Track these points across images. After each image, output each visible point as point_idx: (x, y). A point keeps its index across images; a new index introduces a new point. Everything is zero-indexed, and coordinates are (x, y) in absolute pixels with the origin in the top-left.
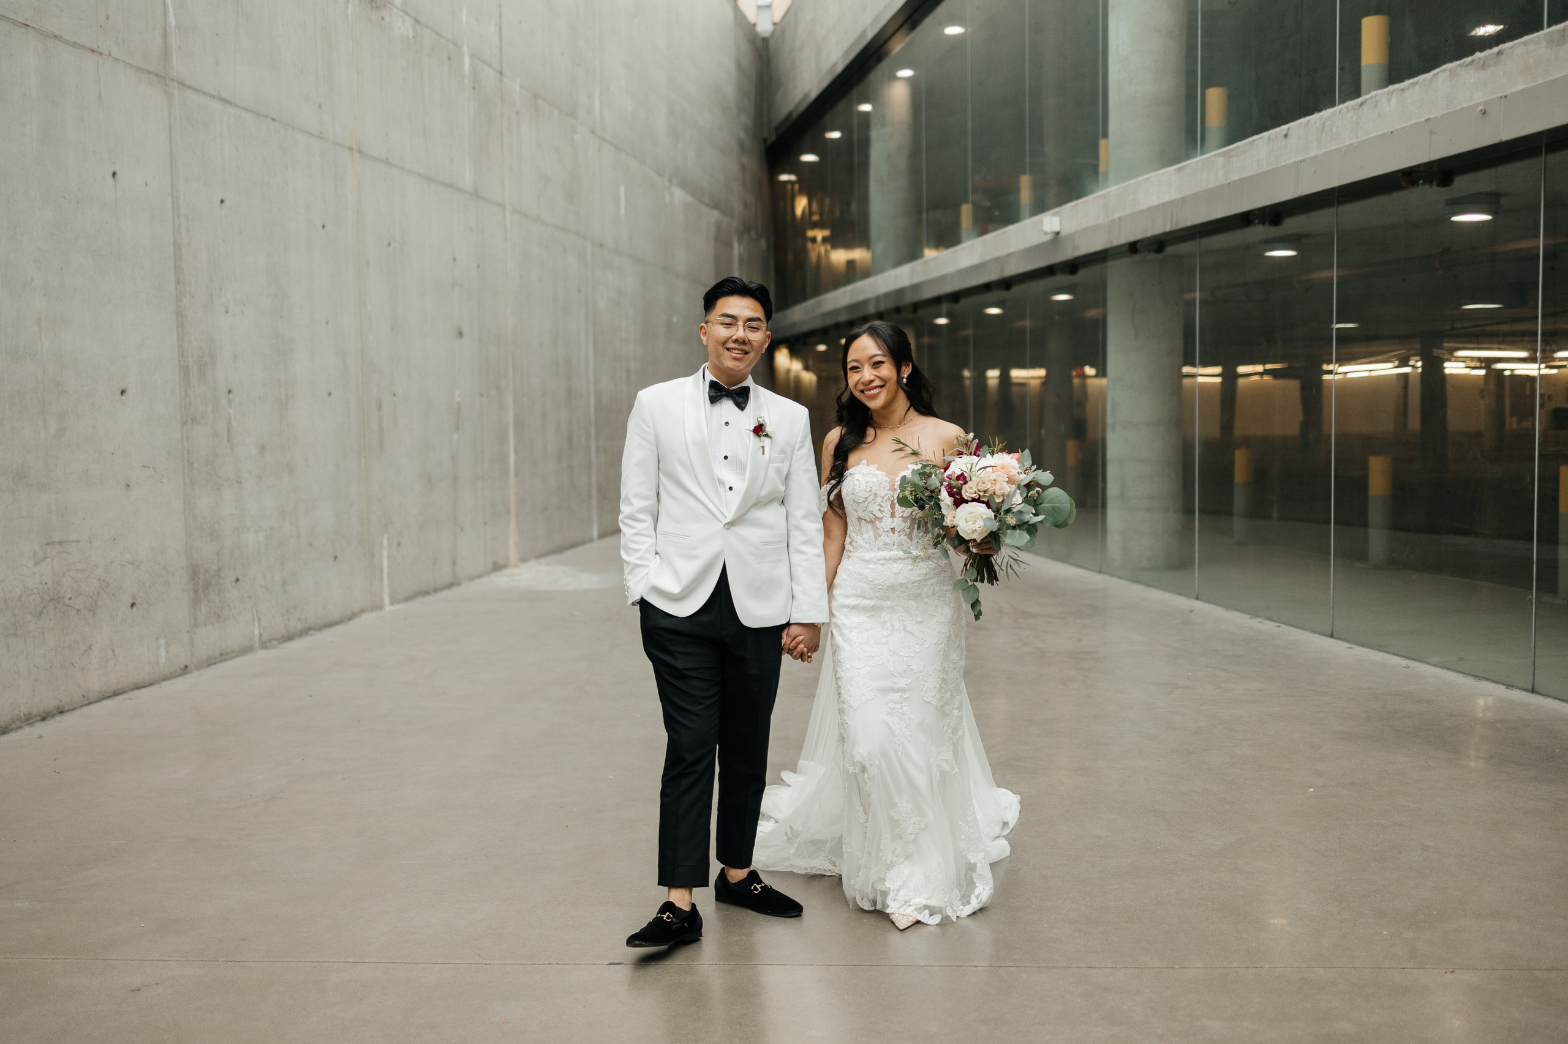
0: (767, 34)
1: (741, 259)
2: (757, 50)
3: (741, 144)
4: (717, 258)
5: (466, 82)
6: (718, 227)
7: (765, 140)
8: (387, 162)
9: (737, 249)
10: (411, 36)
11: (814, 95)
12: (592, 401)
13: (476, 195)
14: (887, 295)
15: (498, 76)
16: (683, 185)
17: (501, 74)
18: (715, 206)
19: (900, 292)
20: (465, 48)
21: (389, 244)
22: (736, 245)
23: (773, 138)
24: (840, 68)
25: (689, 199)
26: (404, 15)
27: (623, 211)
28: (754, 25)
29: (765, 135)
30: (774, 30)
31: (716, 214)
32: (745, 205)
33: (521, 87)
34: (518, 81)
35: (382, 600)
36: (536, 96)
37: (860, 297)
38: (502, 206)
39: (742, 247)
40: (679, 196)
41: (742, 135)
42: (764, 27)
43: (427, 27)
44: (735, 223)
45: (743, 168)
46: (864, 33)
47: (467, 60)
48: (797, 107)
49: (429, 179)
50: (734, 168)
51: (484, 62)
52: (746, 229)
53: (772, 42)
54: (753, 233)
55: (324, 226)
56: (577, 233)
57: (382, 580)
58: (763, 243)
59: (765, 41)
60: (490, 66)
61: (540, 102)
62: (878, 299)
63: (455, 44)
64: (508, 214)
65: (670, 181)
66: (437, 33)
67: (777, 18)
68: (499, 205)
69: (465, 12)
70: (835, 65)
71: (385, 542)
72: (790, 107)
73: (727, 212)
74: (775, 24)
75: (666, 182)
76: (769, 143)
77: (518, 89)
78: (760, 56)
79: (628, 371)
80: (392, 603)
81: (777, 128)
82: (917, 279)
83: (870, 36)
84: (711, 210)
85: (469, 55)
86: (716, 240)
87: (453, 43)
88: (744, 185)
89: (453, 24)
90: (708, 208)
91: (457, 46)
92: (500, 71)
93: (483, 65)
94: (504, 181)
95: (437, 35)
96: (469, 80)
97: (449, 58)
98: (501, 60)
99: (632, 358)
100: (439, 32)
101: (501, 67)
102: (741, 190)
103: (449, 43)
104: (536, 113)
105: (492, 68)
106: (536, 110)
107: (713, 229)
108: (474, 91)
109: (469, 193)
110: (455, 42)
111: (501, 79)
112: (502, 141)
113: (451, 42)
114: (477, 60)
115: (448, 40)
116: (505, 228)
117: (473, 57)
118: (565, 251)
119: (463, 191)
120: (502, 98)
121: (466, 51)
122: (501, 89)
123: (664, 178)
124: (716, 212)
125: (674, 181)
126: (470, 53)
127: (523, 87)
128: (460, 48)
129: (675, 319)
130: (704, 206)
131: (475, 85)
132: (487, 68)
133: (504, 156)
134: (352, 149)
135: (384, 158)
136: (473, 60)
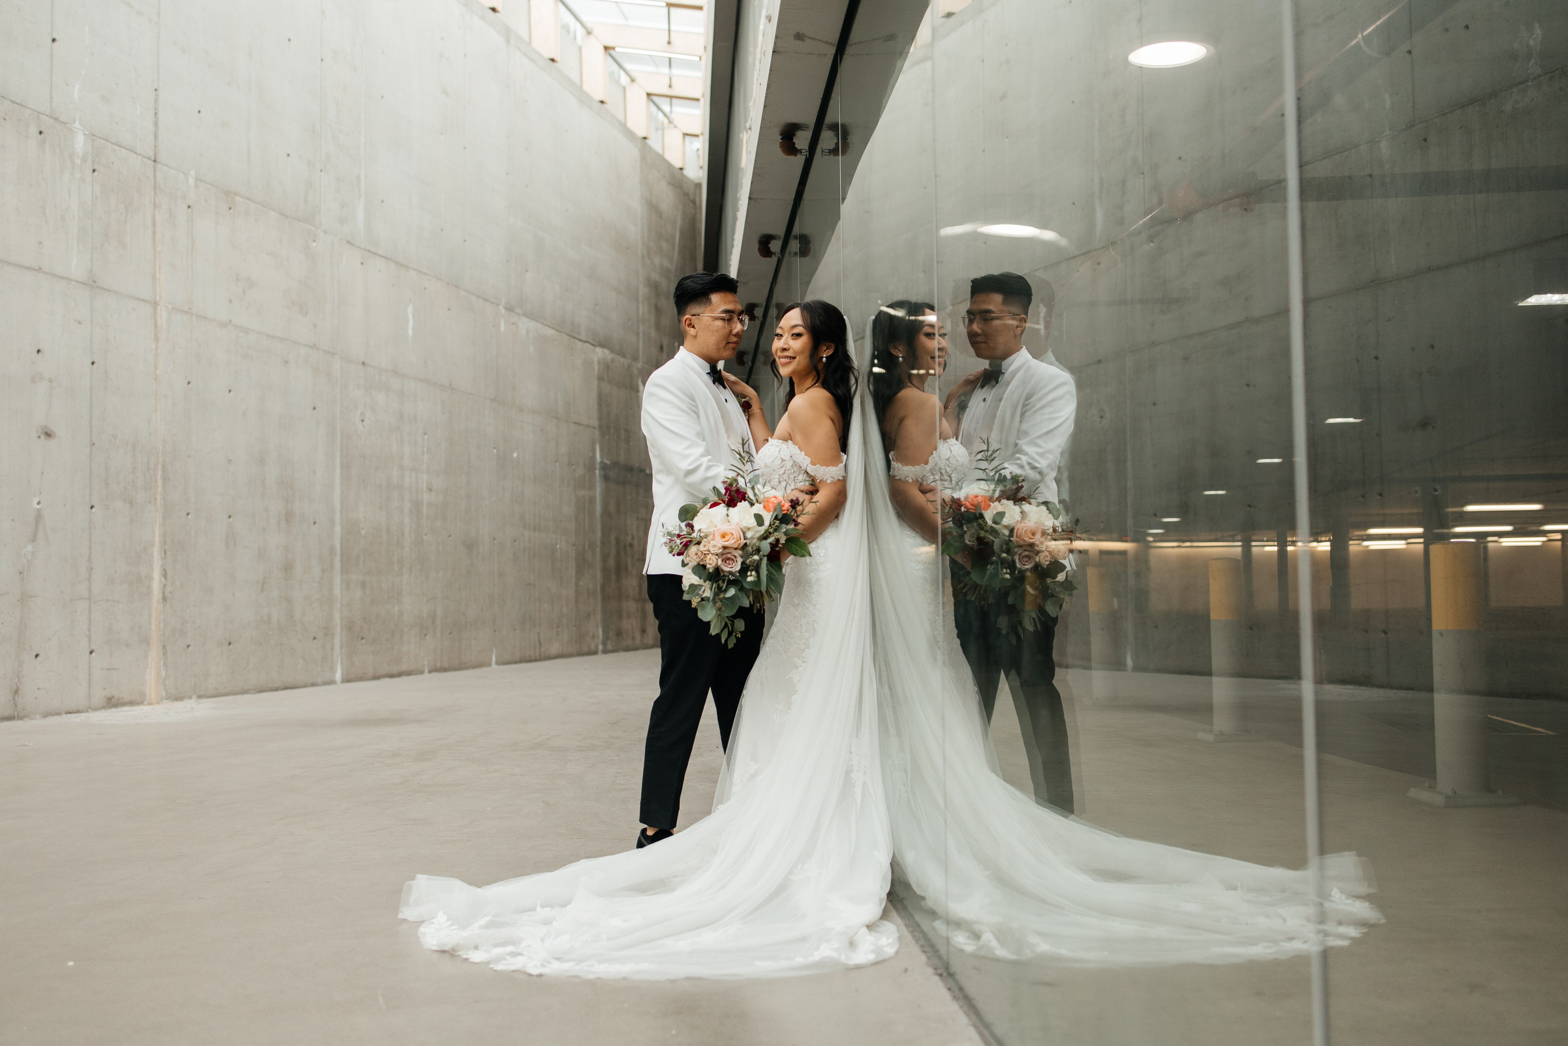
0: (697, 179)
4: (601, 398)
5: (78, 161)
6: (606, 366)
12: (338, 529)
13: (92, 284)
15: (149, 163)
16: (535, 317)
17: (155, 161)
18: (601, 344)
25: (550, 332)
27: (409, 333)
28: (682, 169)
31: (600, 353)
33: (198, 180)
34: (192, 173)
36: (228, 193)
38: (155, 304)
40: (526, 325)
44: (640, 365)
47: (80, 139)
50: (643, 309)
51: (117, 145)
56: (314, 347)
60: (130, 150)
61: (237, 198)
63: (56, 119)
64: (163, 313)
65: (510, 309)
66: (13, 102)
68: (143, 301)
69: (77, 87)
73: (623, 352)
75: (501, 310)
77: (191, 181)
79: (417, 505)
84: (592, 347)
85: (85, 134)
86: (600, 379)
87: (51, 117)
88: (658, 327)
89: (51, 98)
90: (587, 345)
91: (60, 121)
92: (153, 159)
93: (117, 148)
94: (158, 276)
95: (16, 105)
96: (84, 160)
97: (41, 133)
98: (155, 147)
99: (425, 489)
100: (18, 102)
101: (155, 154)
102: (653, 333)
103: (41, 116)
104: (232, 211)
105: (136, 153)
106: (230, 208)
107: (596, 368)
108: (96, 173)
109: (77, 282)
110: (54, 116)
111: (155, 168)
112: (154, 233)
113: (47, 116)
114: (102, 141)
115: (39, 113)
116: (156, 326)
117: (94, 138)
118: (287, 362)
119: (62, 278)
120: (155, 188)
121: (79, 129)
122: (155, 176)
123: (498, 305)
124: (599, 350)
125: (518, 310)
126: (87, 133)
127: (201, 181)
128: (63, 123)
129: (515, 455)
130: (579, 343)
131: (96, 167)
132: (124, 151)
133: (159, 249)
136: (92, 140)
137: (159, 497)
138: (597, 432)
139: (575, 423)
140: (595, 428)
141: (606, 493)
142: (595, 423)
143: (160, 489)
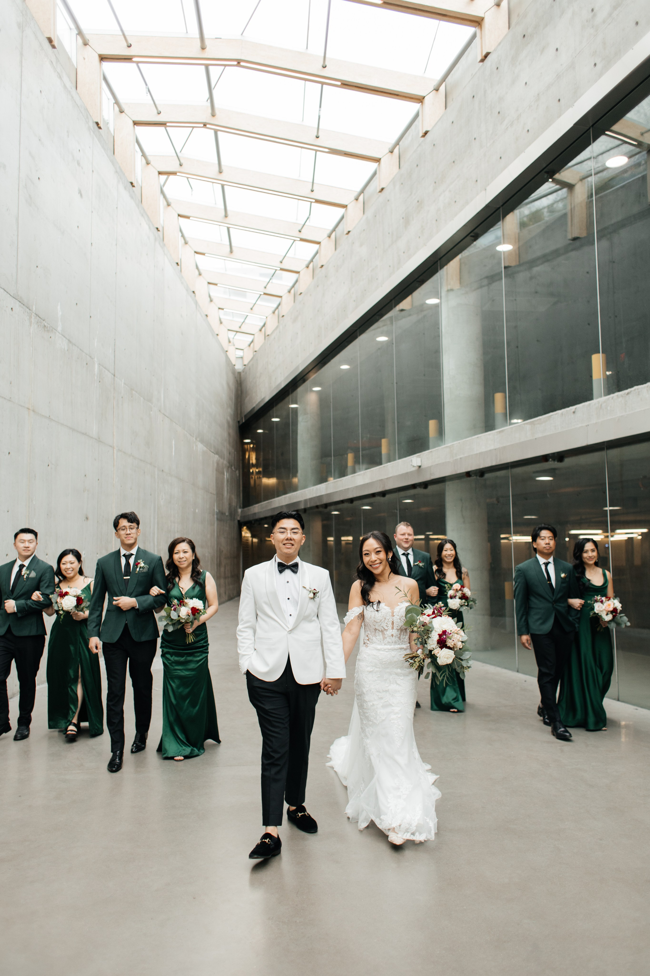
0: (240, 371)
1: (228, 481)
2: (236, 378)
3: (228, 423)
4: (217, 479)
5: (96, 378)
6: (218, 464)
7: (239, 422)
8: (49, 418)
9: (226, 475)
10: (66, 349)
11: (267, 399)
13: (99, 440)
14: (311, 499)
15: (113, 376)
16: (202, 441)
17: (114, 376)
18: (217, 453)
19: (320, 497)
20: (96, 359)
21: (48, 465)
22: (225, 474)
23: (244, 421)
24: (283, 386)
25: (205, 449)
26: (62, 337)
27: (173, 454)
28: (234, 365)
29: (239, 419)
30: (244, 368)
32: (230, 453)
33: (125, 384)
34: (123, 380)
36: (132, 389)
37: (295, 501)
38: (113, 447)
39: (228, 474)
40: (200, 447)
41: (229, 418)
42: (239, 367)
43: (75, 345)
44: (225, 462)
45: (229, 434)
46: (297, 367)
47: (96, 366)
48: (257, 405)
50: (225, 435)
51: (105, 368)
52: (230, 466)
53: (242, 374)
54: (233, 468)
55: (9, 453)
56: (151, 464)
58: (237, 472)
59: (239, 373)
60: (109, 371)
61: (134, 392)
62: (306, 501)
63: (90, 357)
64: (115, 452)
65: (196, 439)
66: (80, 349)
67: (246, 363)
68: (111, 446)
69: (96, 340)
70: (280, 384)
72: (254, 405)
73: (222, 456)
74: (245, 365)
75: (194, 440)
76: (241, 423)
77: (123, 384)
78: (237, 381)
81: (245, 416)
82: (329, 492)
83: (301, 369)
84: (214, 455)
85: (98, 364)
86: (216, 470)
88: (229, 443)
89: (90, 346)
90: (213, 454)
92: (114, 374)
93: (105, 370)
94: (114, 433)
95: (81, 351)
98: (115, 368)
99: (176, 532)
100: (82, 349)
101: (114, 372)
102: (228, 445)
104: (132, 398)
107: (215, 465)
108: (100, 383)
109: (95, 439)
110: (90, 355)
111: (114, 379)
112: (114, 412)
113: (88, 355)
114: (102, 367)
115: (86, 354)
116: (114, 459)
118: (144, 473)
119: (92, 437)
120: (114, 388)
122: (114, 384)
123: (193, 437)
124: (217, 456)
125: (198, 439)
129: (197, 511)
130: (211, 452)
131: (100, 380)
132: (107, 371)
133: (114, 420)
134: (29, 409)
135: (48, 416)
136: (99, 366)
137: (114, 546)
138: (215, 496)
139: (211, 493)
140: (214, 494)
141: (218, 525)
142: (215, 493)
143: (114, 542)
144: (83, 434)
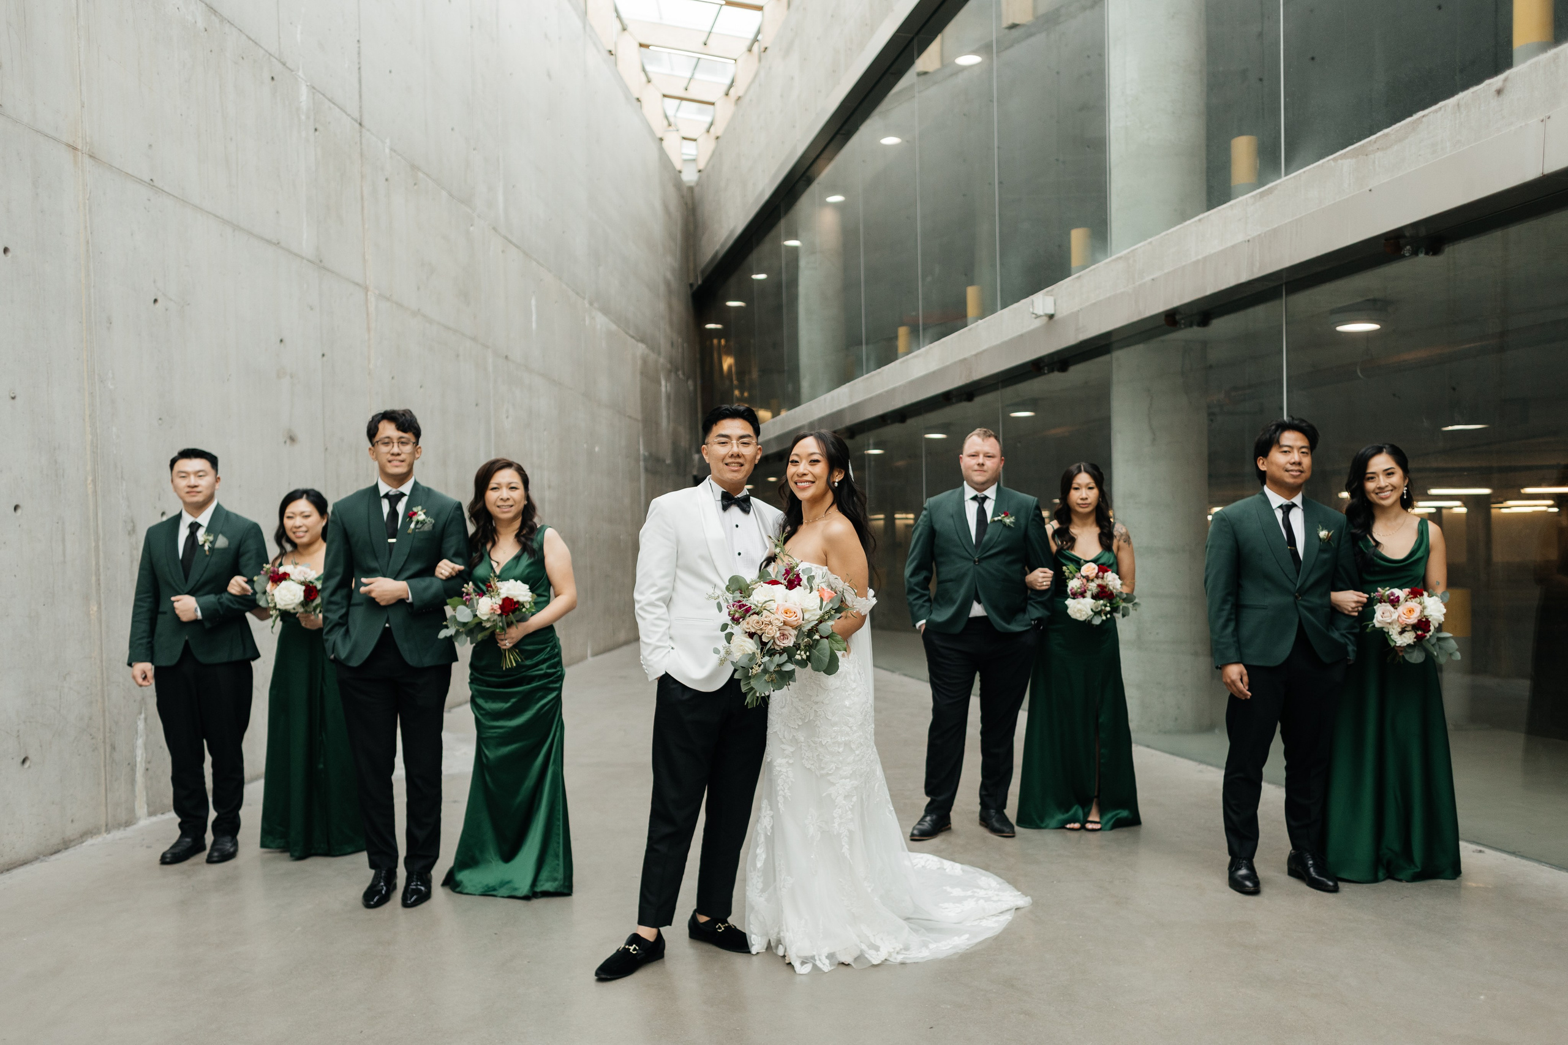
0: (692, 183)
1: (668, 398)
2: (683, 198)
4: (644, 391)
5: (303, 117)
6: (645, 361)
7: (691, 285)
8: (152, 185)
9: (665, 386)
10: (201, 24)
11: (740, 229)
13: (319, 264)
15: (357, 126)
16: (605, 311)
17: (360, 124)
18: (642, 340)
19: (837, 415)
20: (300, 73)
21: (155, 301)
22: (663, 383)
23: (700, 283)
24: (767, 196)
25: (612, 326)
27: (534, 326)
28: (680, 172)
29: (692, 279)
30: (699, 177)
31: (642, 347)
32: (672, 344)
33: (392, 150)
34: (388, 141)
35: (132, 810)
36: (414, 168)
38: (363, 287)
39: (668, 385)
40: (601, 321)
41: (670, 277)
42: (690, 176)
43: (231, 24)
44: (662, 360)
45: (670, 308)
47: (304, 91)
48: (722, 246)
49: (236, 227)
51: (332, 101)
52: (674, 369)
53: (695, 189)
54: (680, 373)
57: (133, 782)
58: (690, 383)
59: (690, 189)
60: (342, 109)
61: (420, 175)
63: (284, 64)
64: (372, 299)
65: (591, 304)
66: (250, 38)
67: (701, 166)
68: (357, 284)
69: (299, 27)
70: (762, 193)
71: (141, 725)
72: (718, 247)
73: (653, 347)
74: (700, 171)
75: (586, 302)
76: (695, 287)
77: (387, 151)
78: (687, 204)
80: (151, 814)
81: (703, 272)
82: (856, 400)
83: (799, 153)
84: (635, 342)
85: (307, 86)
86: (642, 373)
87: (280, 61)
88: (671, 325)
89: (279, 38)
90: (633, 340)
91: (287, 68)
92: (359, 121)
93: (332, 105)
94: (367, 257)
95: (251, 42)
96: (308, 118)
97: (273, 78)
98: (360, 107)
100: (253, 38)
101: (361, 116)
102: (668, 329)
103: (271, 58)
104: (416, 187)
105: (346, 113)
106: (415, 184)
107: (639, 362)
108: (317, 133)
109: (308, 260)
110: (282, 60)
111: (361, 132)
112: (363, 208)
113: (276, 59)
114: (321, 96)
115: (270, 54)
116: (368, 314)
117: (314, 91)
119: (296, 255)
120: (362, 155)
121: (302, 79)
122: (361, 144)
123: (584, 299)
124: (640, 344)
125: (596, 305)
126: (308, 84)
127: (395, 151)
128: (290, 69)
130: (628, 336)
131: (317, 126)
132: (338, 110)
133: (366, 226)
134: (75, 149)
135: (147, 180)
136: (314, 94)
138: (640, 425)
139: (630, 417)
140: (638, 421)
141: (647, 480)
142: (640, 418)
144: (269, 242)
